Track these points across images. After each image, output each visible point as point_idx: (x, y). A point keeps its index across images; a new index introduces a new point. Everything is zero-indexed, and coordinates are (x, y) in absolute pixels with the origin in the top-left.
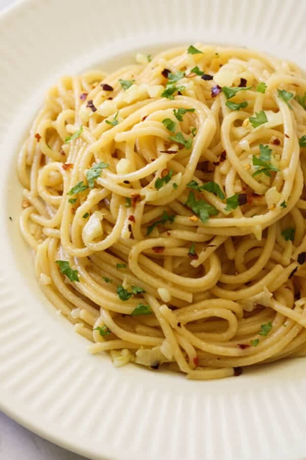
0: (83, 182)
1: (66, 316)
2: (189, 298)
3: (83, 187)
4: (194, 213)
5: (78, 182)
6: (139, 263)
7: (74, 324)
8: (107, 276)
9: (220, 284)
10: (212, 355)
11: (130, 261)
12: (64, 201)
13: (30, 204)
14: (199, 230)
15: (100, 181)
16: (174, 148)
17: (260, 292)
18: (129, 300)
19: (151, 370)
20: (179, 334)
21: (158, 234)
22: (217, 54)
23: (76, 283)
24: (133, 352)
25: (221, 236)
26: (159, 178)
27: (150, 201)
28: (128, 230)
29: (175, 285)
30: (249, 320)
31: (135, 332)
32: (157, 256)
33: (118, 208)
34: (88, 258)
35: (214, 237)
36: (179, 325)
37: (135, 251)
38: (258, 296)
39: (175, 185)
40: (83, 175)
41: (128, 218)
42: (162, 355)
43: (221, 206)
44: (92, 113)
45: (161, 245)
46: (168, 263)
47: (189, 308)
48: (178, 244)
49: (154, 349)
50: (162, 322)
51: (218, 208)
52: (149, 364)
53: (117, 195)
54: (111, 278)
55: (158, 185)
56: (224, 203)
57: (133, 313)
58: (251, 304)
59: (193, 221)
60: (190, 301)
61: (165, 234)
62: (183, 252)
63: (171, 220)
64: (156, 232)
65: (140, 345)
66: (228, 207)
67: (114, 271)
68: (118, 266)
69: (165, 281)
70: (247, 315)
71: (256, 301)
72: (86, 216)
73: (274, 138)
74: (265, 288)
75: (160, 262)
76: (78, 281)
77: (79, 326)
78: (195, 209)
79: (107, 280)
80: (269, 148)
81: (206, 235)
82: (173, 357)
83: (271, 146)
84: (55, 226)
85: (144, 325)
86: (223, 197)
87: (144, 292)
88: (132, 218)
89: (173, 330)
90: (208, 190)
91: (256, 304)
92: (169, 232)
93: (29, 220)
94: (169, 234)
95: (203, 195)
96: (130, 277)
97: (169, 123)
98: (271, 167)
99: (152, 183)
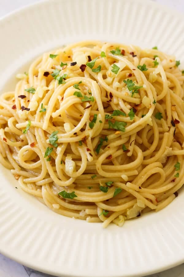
0: (49, 147)
1: (78, 218)
2: (136, 172)
3: (50, 149)
4: (116, 130)
5: (47, 149)
6: (104, 170)
7: (85, 219)
8: (89, 186)
9: (145, 158)
10: (162, 193)
11: (99, 171)
12: (43, 162)
13: (19, 176)
14: (122, 137)
15: (60, 141)
16: (88, 105)
17: (165, 150)
18: (108, 191)
19: (137, 218)
20: (142, 192)
21: (103, 150)
22: (64, 52)
23: (75, 198)
24: (124, 214)
25: (133, 134)
26: (90, 123)
27: (92, 136)
28: (90, 156)
29: (126, 170)
30: (167, 167)
31: (118, 205)
32: (109, 161)
33: (77, 149)
34: (74, 183)
35: (130, 137)
36: (140, 188)
37: (98, 165)
38: (166, 153)
39: (100, 122)
40: (47, 144)
41: (86, 150)
42: (139, 207)
43: (128, 119)
44: (28, 112)
45: (109, 154)
46: (115, 162)
47: (138, 177)
48: (116, 150)
49: (134, 207)
50: (131, 191)
51: (125, 121)
52: (135, 216)
53: (73, 143)
54: (91, 186)
55: (91, 126)
56: (127, 117)
57: (114, 196)
58: (164, 158)
59: (118, 134)
60: (137, 173)
61: (107, 148)
62: (120, 152)
63: (106, 139)
64: (101, 150)
65: (126, 209)
66: (131, 118)
67: (91, 181)
68: (92, 178)
69: (120, 171)
70: (164, 165)
71: (166, 155)
72: (63, 162)
73: (128, 74)
74: (167, 147)
75: (111, 163)
76: (76, 196)
77: (88, 218)
78: (116, 128)
79: (90, 188)
80: (130, 80)
81: (126, 137)
82: (145, 205)
83: (130, 79)
84: (43, 178)
85: (120, 199)
86: (125, 115)
87: (113, 182)
88: (88, 150)
89: (138, 192)
90: (116, 115)
91: (166, 157)
92: (108, 146)
93: (25, 183)
94: (109, 147)
95: (114, 119)
96: (102, 179)
97: (77, 94)
98: (137, 88)
99: (88, 127)
